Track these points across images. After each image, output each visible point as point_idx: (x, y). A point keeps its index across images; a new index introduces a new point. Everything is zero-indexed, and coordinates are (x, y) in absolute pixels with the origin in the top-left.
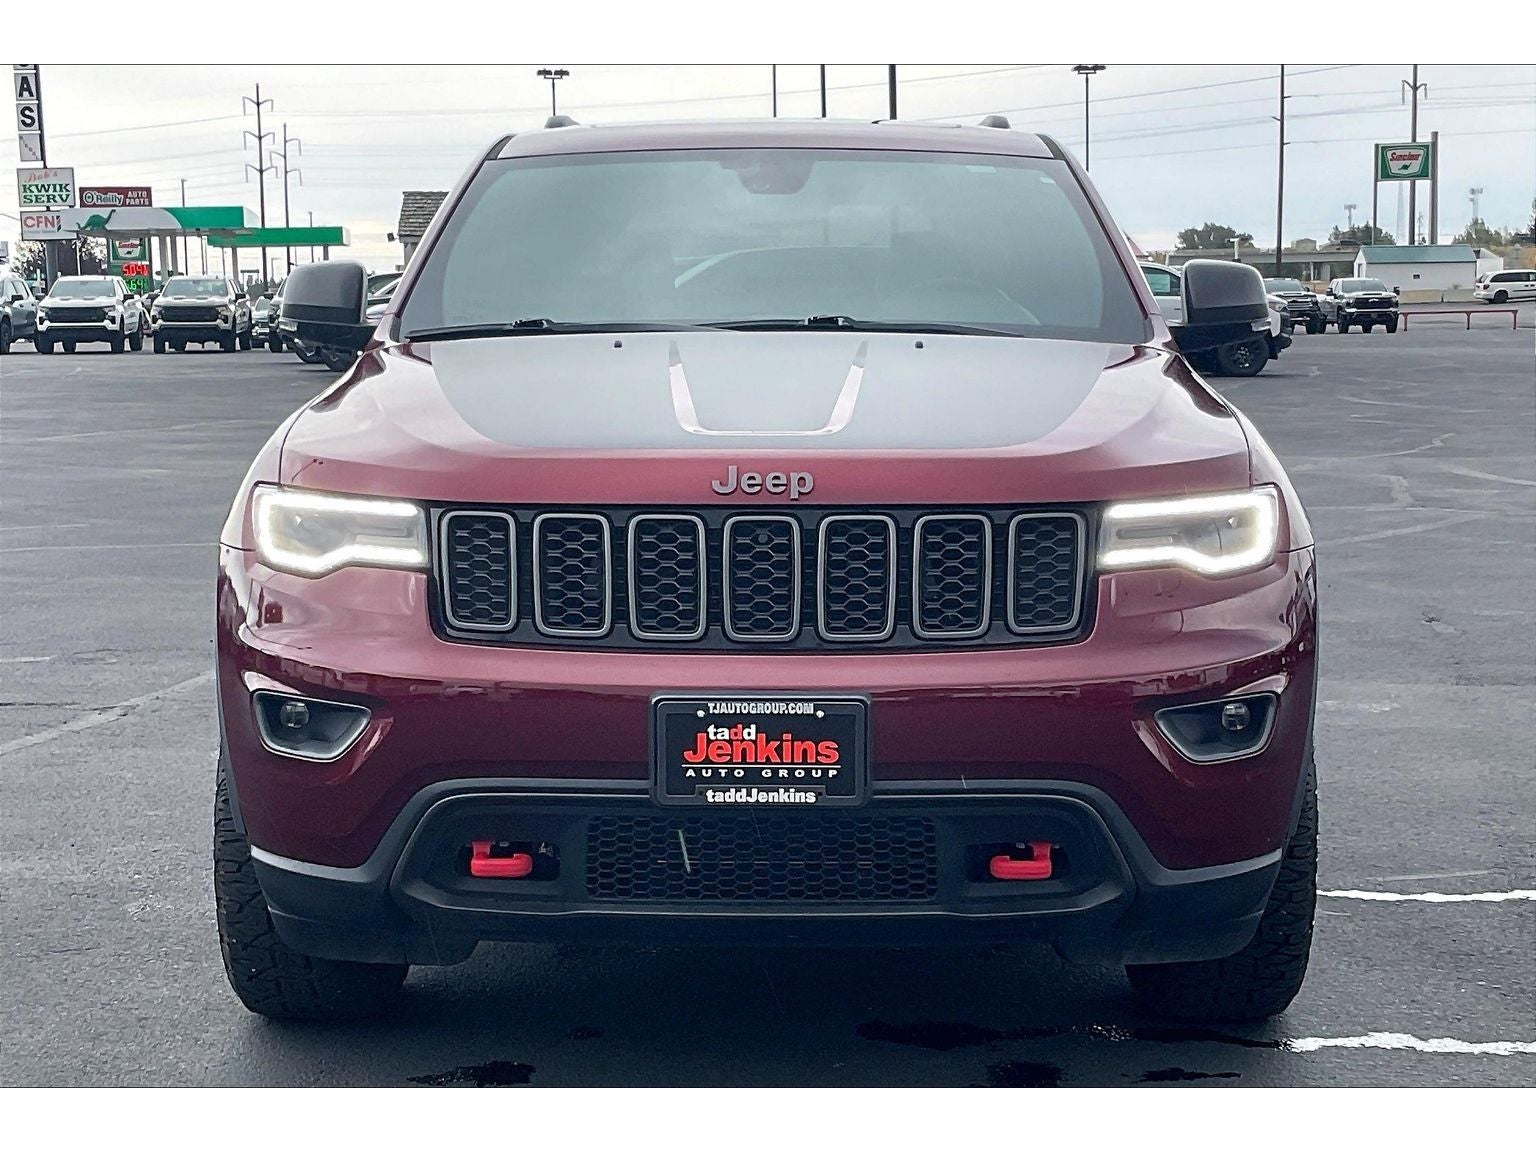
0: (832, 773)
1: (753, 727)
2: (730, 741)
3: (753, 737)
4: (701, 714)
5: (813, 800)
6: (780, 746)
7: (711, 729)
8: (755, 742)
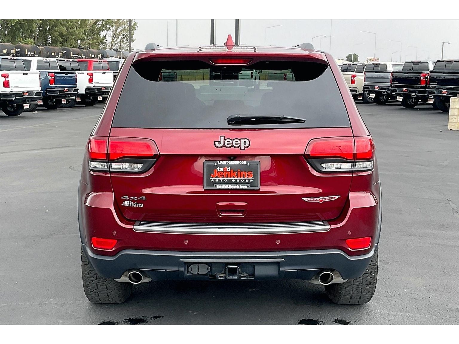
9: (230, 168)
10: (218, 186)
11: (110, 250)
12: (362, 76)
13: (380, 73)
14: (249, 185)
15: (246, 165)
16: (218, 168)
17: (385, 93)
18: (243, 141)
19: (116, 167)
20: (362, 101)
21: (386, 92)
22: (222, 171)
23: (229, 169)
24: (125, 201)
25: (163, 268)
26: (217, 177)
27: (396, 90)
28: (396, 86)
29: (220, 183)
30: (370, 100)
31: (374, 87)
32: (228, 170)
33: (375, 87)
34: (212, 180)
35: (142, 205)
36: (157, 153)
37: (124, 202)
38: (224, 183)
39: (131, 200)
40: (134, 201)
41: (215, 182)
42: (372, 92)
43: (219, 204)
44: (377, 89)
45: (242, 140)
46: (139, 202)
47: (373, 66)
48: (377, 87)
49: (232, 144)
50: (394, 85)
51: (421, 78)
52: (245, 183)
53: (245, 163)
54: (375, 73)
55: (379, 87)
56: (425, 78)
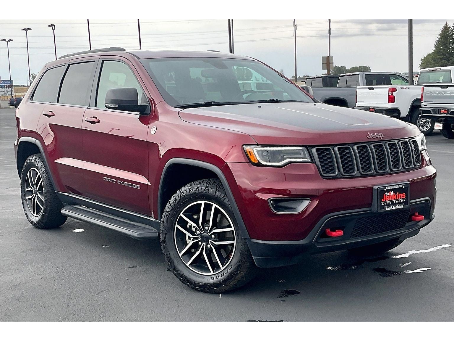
0: (404, 200)
1: (393, 192)
2: (389, 196)
3: (392, 194)
4: (385, 190)
5: (402, 207)
6: (397, 195)
7: (386, 193)
8: (393, 195)
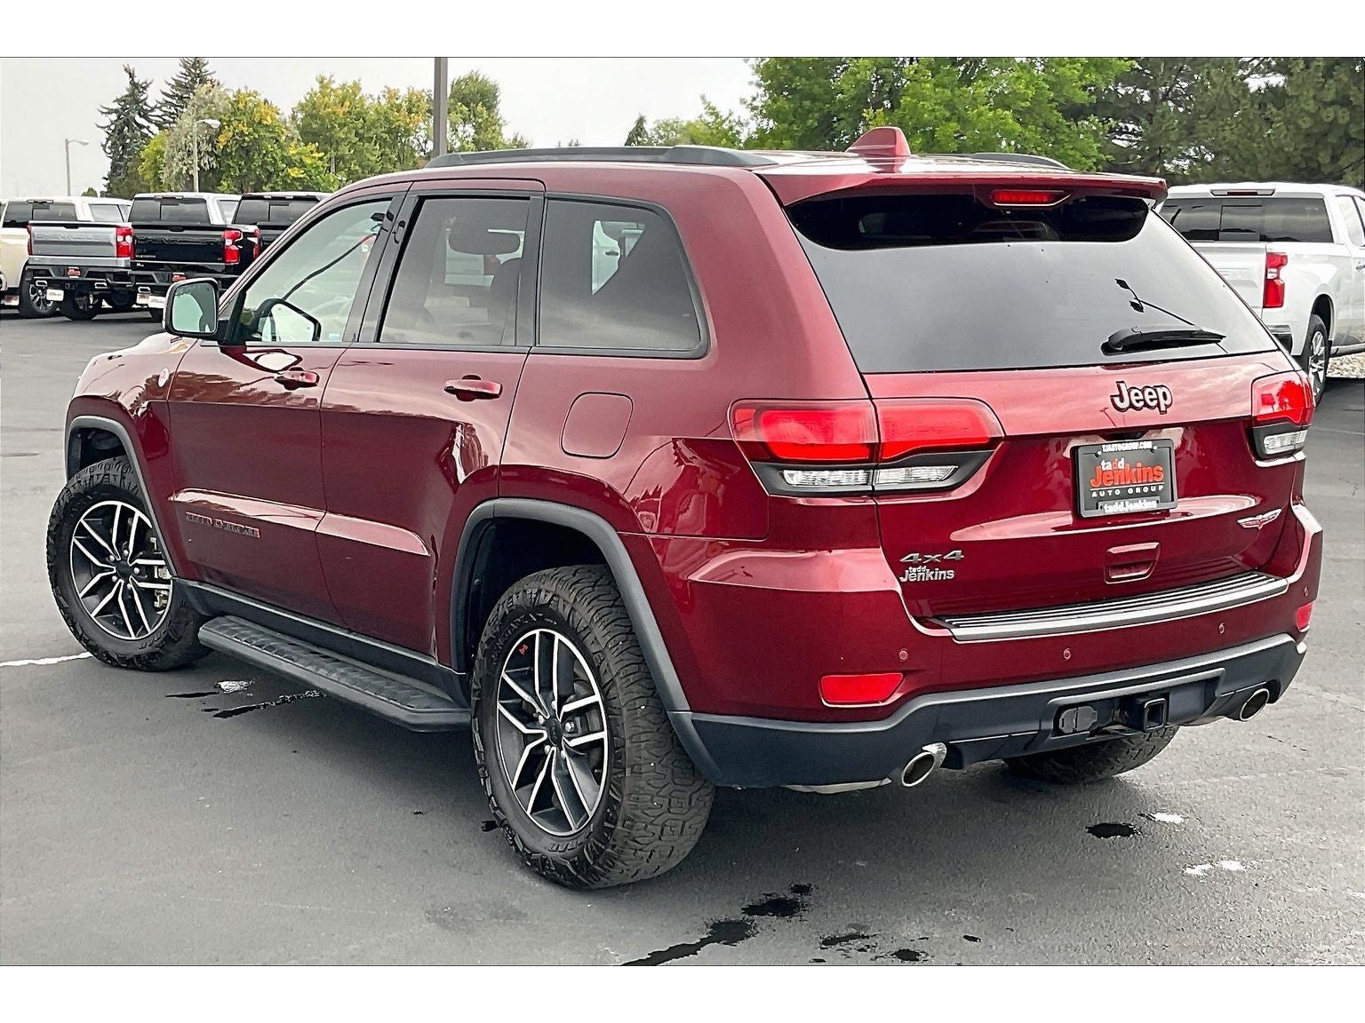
9: (1123, 459)
10: (1106, 507)
11: (881, 704)
12: (21, 237)
13: (80, 229)
14: (1158, 498)
15: (1152, 450)
16: (1103, 463)
17: (103, 286)
18: (1160, 391)
19: (889, 478)
20: (16, 311)
21: (105, 284)
22: (1110, 468)
23: (1121, 464)
24: (910, 568)
25: (1001, 732)
26: (1103, 486)
27: (151, 276)
28: (148, 267)
29: (1108, 499)
30: (41, 309)
31: (63, 269)
32: (1120, 467)
33: (68, 270)
34: (1094, 495)
35: (951, 574)
36: (1000, 433)
37: (907, 571)
38: (1115, 498)
39: (925, 564)
40: (932, 565)
41: (1100, 499)
42: (54, 284)
43: (1114, 550)
44: (74, 276)
45: (1158, 389)
46: (945, 565)
47: (31, 207)
48: (75, 270)
49: (1144, 400)
50: (141, 263)
51: (224, 242)
52: (1150, 494)
53: (1148, 445)
54: (63, 228)
55: (81, 268)
56: (236, 244)
